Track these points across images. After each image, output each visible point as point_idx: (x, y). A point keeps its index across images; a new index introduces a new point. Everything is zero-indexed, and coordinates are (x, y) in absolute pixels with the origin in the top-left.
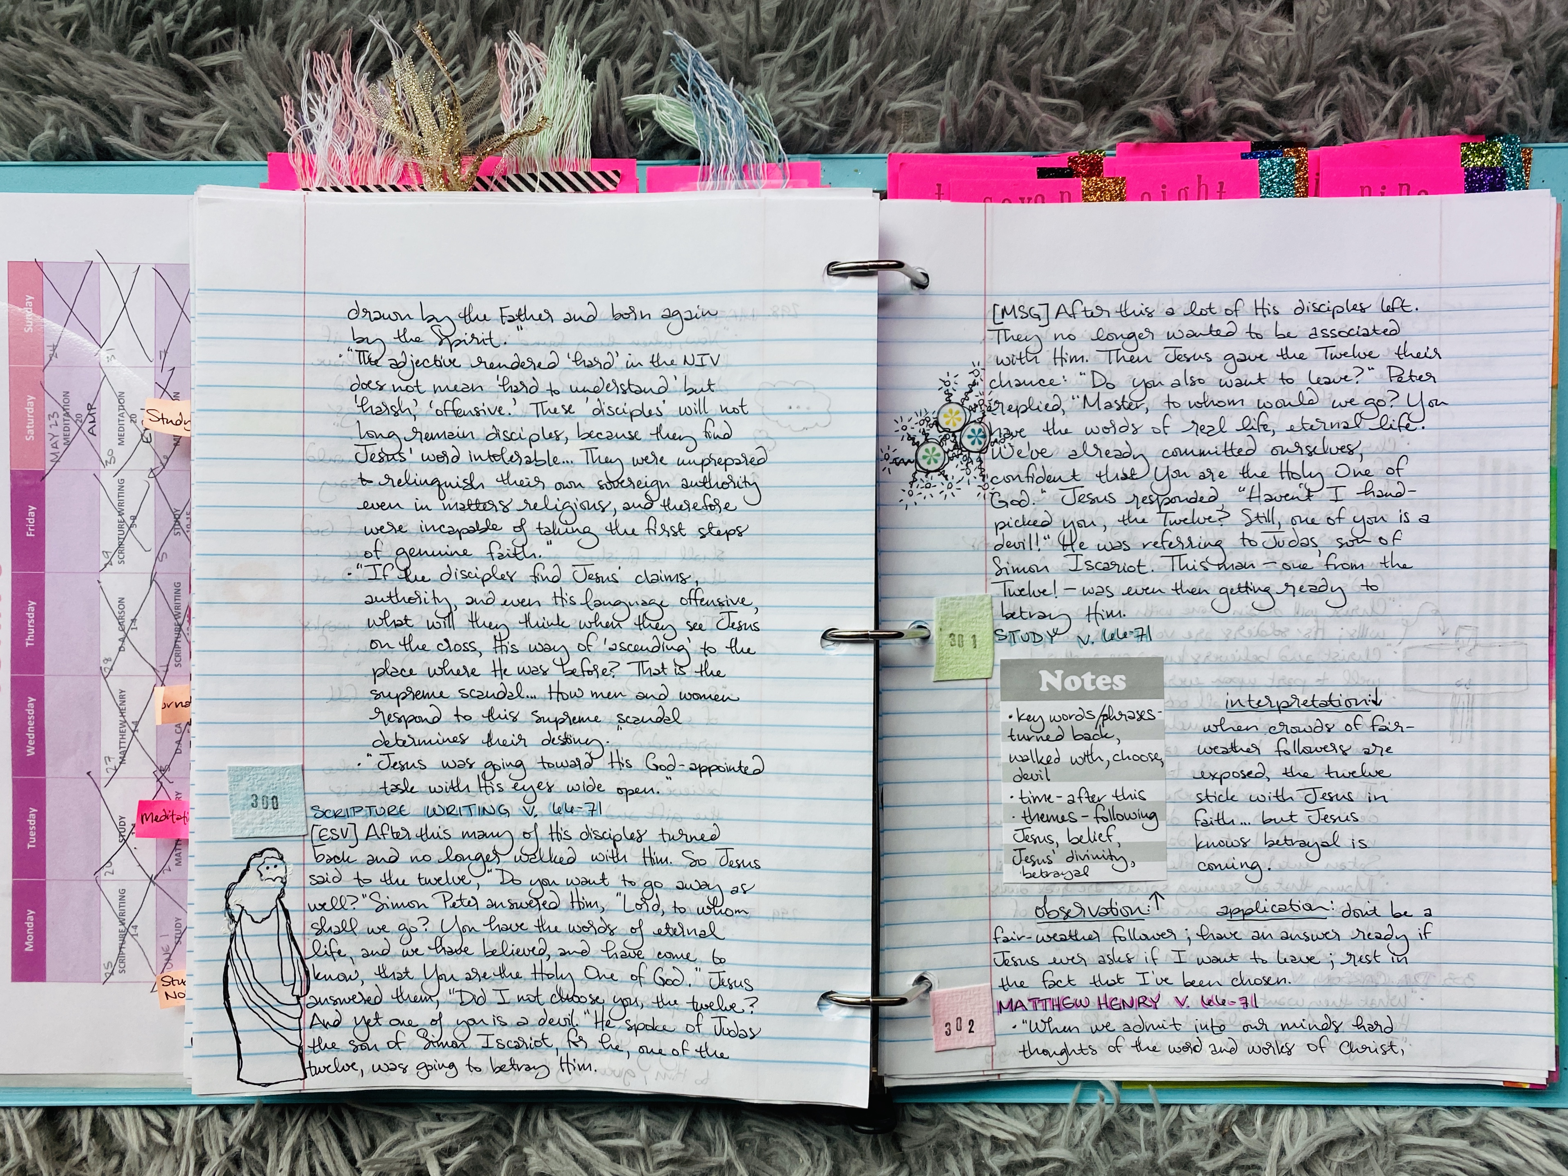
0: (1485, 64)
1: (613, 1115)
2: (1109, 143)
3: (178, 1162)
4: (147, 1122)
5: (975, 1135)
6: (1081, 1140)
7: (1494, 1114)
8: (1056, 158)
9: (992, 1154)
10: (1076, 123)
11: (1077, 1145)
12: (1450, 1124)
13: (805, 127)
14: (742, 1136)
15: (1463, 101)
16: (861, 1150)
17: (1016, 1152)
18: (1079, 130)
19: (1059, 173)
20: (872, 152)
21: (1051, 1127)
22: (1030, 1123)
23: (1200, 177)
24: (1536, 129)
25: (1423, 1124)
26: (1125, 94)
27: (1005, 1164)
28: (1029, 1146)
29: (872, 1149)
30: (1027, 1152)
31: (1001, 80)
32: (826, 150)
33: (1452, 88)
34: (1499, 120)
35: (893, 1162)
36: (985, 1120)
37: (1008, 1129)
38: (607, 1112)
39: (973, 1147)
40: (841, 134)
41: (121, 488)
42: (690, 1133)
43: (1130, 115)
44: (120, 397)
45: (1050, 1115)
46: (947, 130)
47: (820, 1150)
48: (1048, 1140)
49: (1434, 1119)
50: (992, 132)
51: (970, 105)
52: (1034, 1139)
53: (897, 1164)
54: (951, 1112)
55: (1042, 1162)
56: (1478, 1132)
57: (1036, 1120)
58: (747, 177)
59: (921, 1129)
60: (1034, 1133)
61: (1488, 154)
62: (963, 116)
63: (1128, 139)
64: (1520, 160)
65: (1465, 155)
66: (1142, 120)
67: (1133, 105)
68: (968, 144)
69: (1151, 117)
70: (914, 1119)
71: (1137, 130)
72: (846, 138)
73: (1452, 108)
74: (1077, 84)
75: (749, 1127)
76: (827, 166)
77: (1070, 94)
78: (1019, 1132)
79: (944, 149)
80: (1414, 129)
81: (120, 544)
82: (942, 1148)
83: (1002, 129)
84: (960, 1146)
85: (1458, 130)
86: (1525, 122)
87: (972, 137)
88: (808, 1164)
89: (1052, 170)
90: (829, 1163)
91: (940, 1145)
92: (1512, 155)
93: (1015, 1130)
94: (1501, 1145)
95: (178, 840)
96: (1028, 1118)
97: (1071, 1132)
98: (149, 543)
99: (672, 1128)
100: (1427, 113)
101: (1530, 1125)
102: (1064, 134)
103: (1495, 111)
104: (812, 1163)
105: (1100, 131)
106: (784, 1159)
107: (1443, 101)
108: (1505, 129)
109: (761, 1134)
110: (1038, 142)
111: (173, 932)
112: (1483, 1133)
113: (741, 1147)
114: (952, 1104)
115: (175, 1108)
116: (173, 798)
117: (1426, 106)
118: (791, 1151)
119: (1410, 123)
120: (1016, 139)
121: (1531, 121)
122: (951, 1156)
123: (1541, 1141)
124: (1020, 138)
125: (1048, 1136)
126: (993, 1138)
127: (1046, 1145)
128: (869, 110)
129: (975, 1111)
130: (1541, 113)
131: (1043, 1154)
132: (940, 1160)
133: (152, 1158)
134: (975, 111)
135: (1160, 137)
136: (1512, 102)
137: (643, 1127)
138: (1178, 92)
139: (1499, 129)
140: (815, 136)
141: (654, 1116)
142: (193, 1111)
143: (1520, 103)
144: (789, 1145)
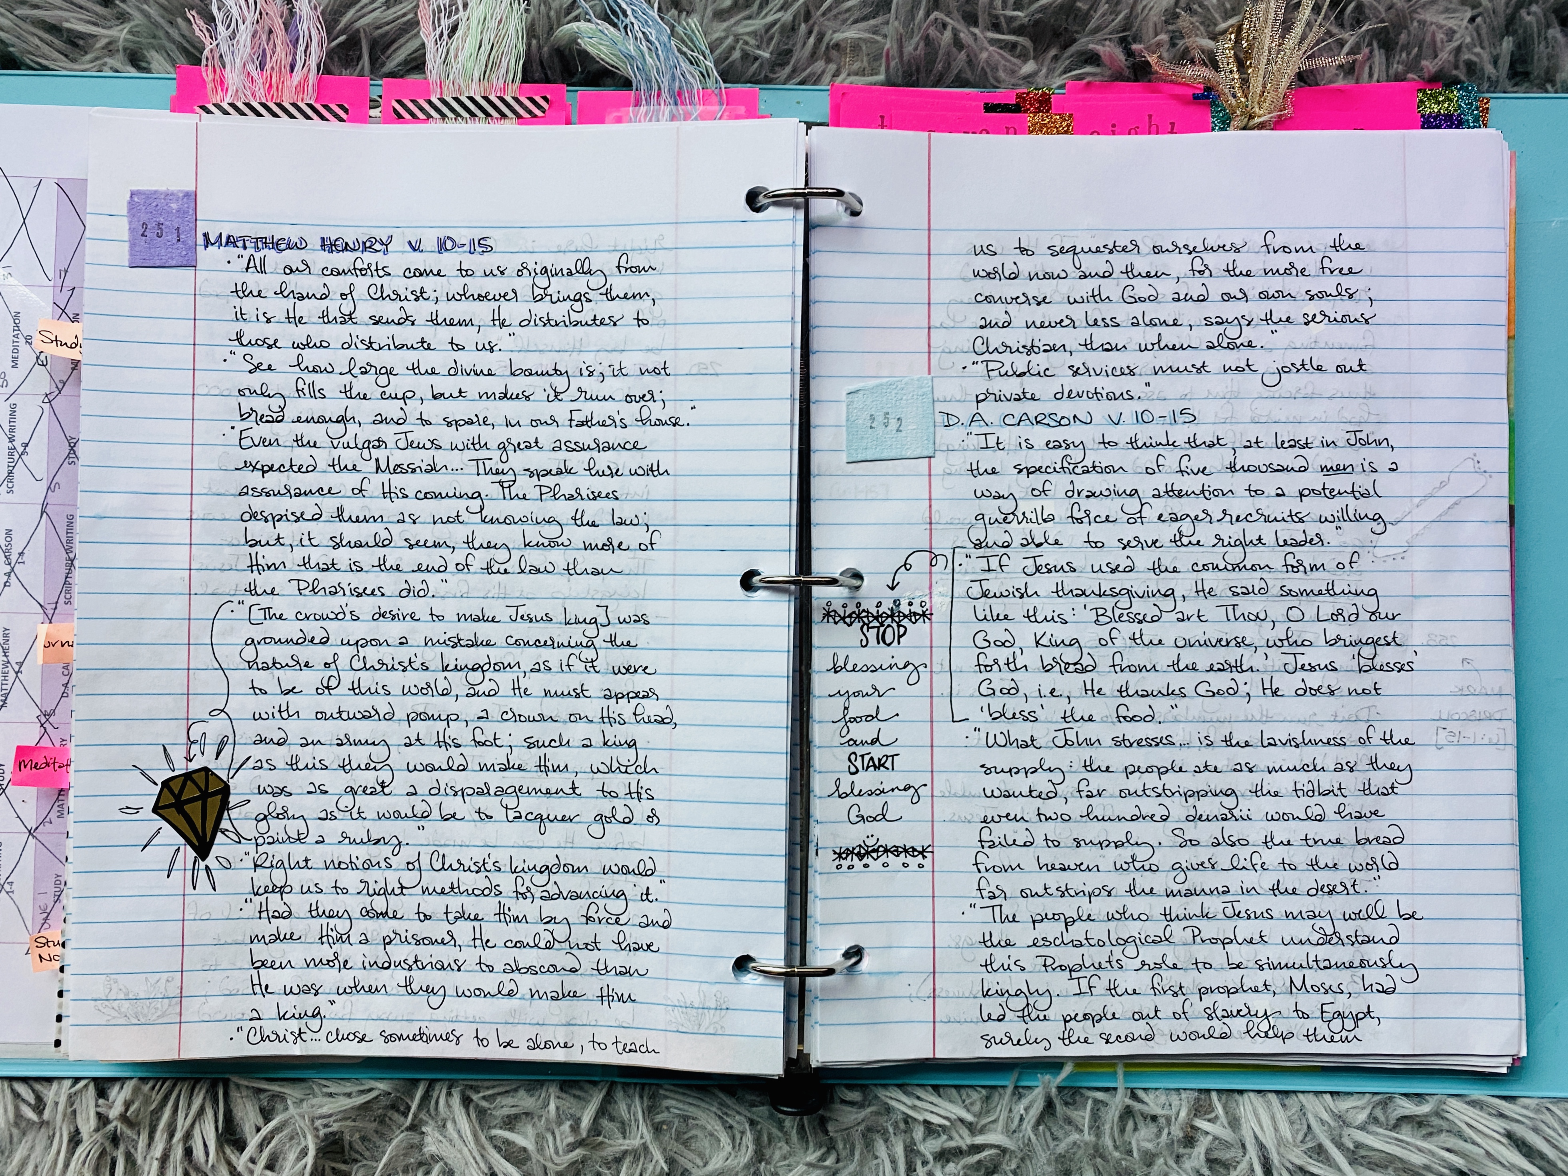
0: (1442, 13)
1: (522, 1093)
2: (1059, 82)
3: (51, 1138)
4: (16, 1095)
5: (907, 1119)
6: (1020, 1125)
7: (1453, 1102)
8: (1004, 94)
9: (924, 1140)
10: (1025, 62)
11: (1015, 1131)
12: (1407, 1113)
13: (745, 56)
14: (659, 1118)
15: (1420, 47)
16: (785, 1133)
17: (951, 1138)
18: (1029, 67)
19: (1005, 108)
20: (815, 84)
21: (989, 1111)
22: (965, 1107)
23: (1150, 116)
24: (1494, 78)
25: (1378, 1113)
26: (1077, 32)
27: (938, 1149)
28: (965, 1132)
29: (798, 1133)
30: (962, 1138)
31: (948, 14)
32: (767, 81)
33: (1409, 34)
34: (1456, 67)
35: (820, 1147)
36: (918, 1103)
37: (942, 1113)
38: (516, 1090)
39: (905, 1132)
40: (783, 65)
41: (13, 413)
42: (603, 1114)
43: (1081, 53)
44: (16, 316)
45: (988, 1098)
46: (893, 64)
47: (743, 1133)
48: (985, 1126)
49: (1391, 1106)
50: (939, 66)
51: (916, 39)
52: (971, 1124)
53: (824, 1150)
54: (882, 1094)
55: (976, 1149)
56: (1435, 1121)
57: (972, 1104)
58: (682, 104)
59: (851, 1112)
60: (969, 1117)
61: (1444, 101)
62: (909, 48)
63: (1080, 78)
64: (1477, 108)
65: (1422, 101)
66: (1093, 59)
67: (1085, 43)
68: (914, 78)
69: (1101, 54)
70: (843, 1102)
71: (1088, 69)
72: (788, 69)
73: (1408, 54)
74: (1027, 19)
75: (668, 1108)
76: (766, 97)
77: (1019, 31)
78: (953, 1117)
79: (889, 82)
80: (1371, 75)
81: (10, 473)
82: (870, 1132)
83: (949, 64)
84: (891, 1130)
85: (1416, 77)
86: (1482, 70)
87: (918, 70)
88: (729, 1148)
89: (999, 105)
90: (751, 1148)
91: (869, 1129)
92: (1469, 104)
93: (948, 1115)
94: (1460, 1135)
95: (62, 790)
96: (964, 1101)
97: (1009, 1117)
98: (41, 471)
99: (584, 1108)
100: (1384, 57)
101: (1490, 1114)
102: (1013, 72)
103: (1452, 58)
104: (734, 1147)
105: (1051, 71)
106: (705, 1144)
107: (1398, 48)
108: (1463, 77)
109: (679, 1115)
110: (987, 78)
111: (52, 890)
112: (1441, 1122)
113: (657, 1129)
114: (885, 1086)
115: (49, 1080)
116: (57, 744)
117: (1382, 51)
118: (712, 1135)
119: (1367, 69)
120: (964, 75)
121: (1489, 69)
122: (881, 1142)
123: (1502, 1131)
124: (968, 75)
125: (984, 1121)
126: (926, 1122)
127: (982, 1131)
128: (812, 40)
129: (906, 1093)
130: (1500, 62)
131: (979, 1140)
132: (869, 1145)
133: (24, 1134)
134: (922, 44)
135: (1111, 76)
136: (1469, 50)
137: (552, 1107)
138: (1129, 30)
139: (1456, 77)
140: (756, 65)
141: (564, 1095)
142: (67, 1083)
143: (1478, 50)
144: (709, 1127)
